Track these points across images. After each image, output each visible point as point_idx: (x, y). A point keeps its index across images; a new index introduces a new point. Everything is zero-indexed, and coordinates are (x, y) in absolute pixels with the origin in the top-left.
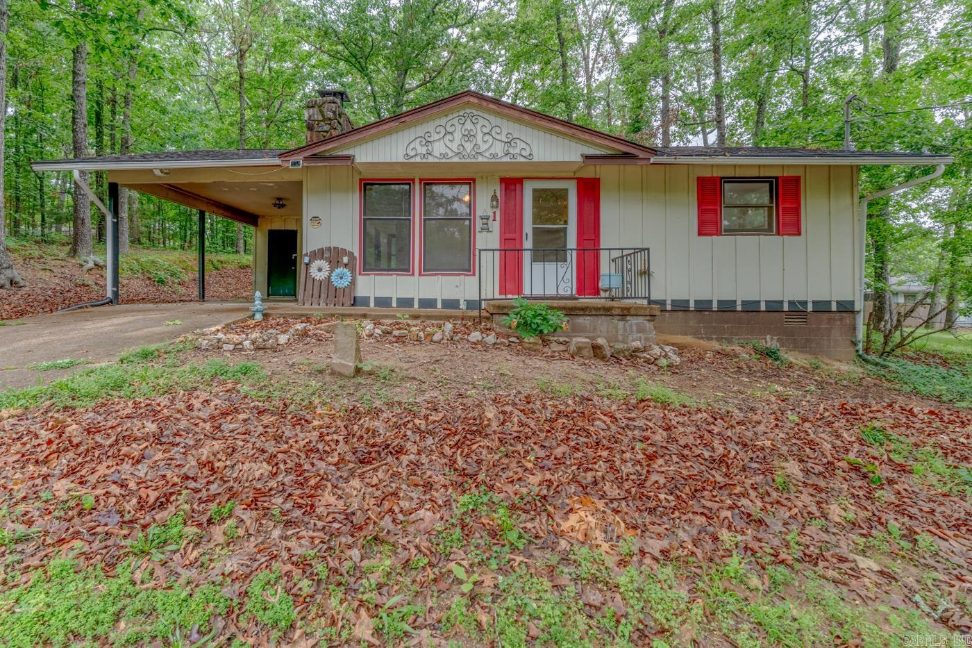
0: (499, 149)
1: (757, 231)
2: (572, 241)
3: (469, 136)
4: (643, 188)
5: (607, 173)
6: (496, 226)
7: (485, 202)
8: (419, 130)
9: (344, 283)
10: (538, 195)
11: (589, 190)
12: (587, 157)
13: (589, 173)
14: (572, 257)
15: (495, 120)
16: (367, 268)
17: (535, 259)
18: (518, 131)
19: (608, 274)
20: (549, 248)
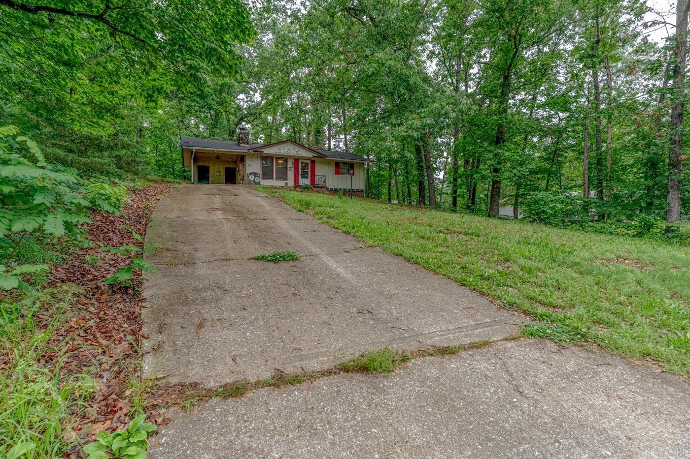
0: (295, 153)
1: (344, 174)
2: (309, 173)
3: (289, 149)
4: (324, 163)
5: (316, 159)
6: (293, 169)
7: (290, 164)
8: (278, 147)
9: (258, 181)
10: (302, 163)
11: (313, 162)
12: (314, 156)
13: (313, 159)
14: (309, 177)
15: (295, 146)
16: (263, 178)
17: (302, 178)
18: (299, 149)
19: (317, 181)
20: (304, 175)
